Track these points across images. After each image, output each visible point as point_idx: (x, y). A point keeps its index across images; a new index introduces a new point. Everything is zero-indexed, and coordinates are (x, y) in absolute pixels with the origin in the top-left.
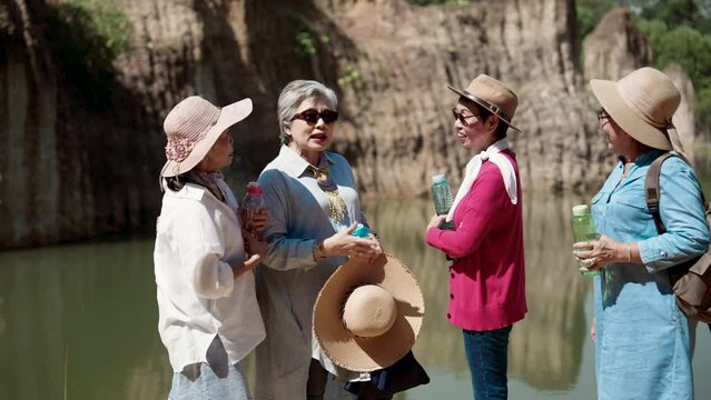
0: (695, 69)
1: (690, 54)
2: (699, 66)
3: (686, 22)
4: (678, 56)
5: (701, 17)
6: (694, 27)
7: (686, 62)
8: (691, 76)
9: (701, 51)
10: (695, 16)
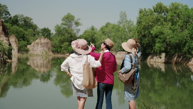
0: (18, 36)
1: (17, 32)
2: (19, 36)
3: (15, 24)
4: (14, 32)
5: (19, 24)
6: (17, 26)
7: (16, 34)
8: (17, 38)
9: (20, 32)
10: (18, 23)
